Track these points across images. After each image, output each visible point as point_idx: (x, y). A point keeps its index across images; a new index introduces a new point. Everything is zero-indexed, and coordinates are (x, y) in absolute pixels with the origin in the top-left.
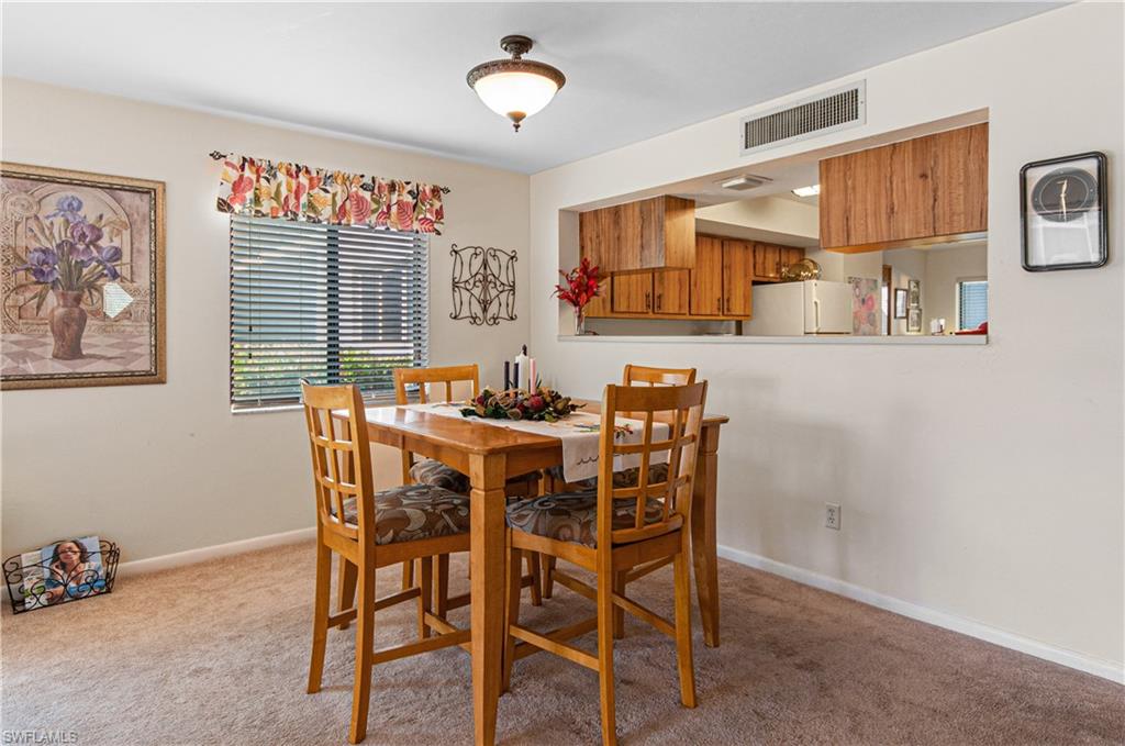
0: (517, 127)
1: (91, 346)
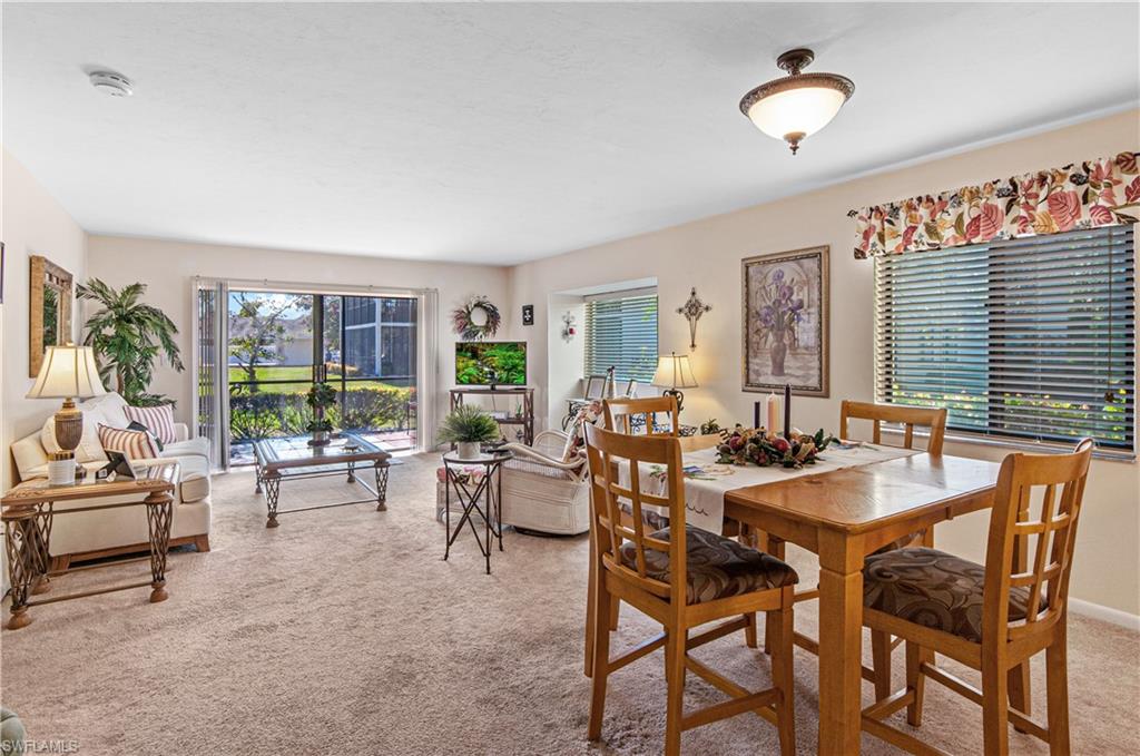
0: (794, 149)
1: (790, 368)
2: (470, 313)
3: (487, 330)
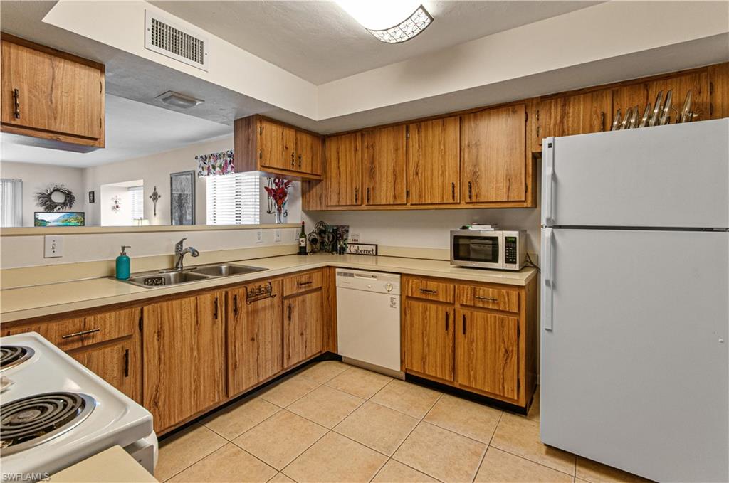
2: (50, 195)
3: (64, 205)
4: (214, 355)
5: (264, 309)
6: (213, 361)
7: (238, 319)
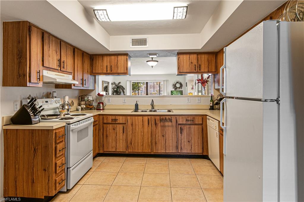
2: (176, 84)
3: (179, 88)
4: (148, 136)
5: (169, 126)
6: (148, 138)
7: (157, 127)
